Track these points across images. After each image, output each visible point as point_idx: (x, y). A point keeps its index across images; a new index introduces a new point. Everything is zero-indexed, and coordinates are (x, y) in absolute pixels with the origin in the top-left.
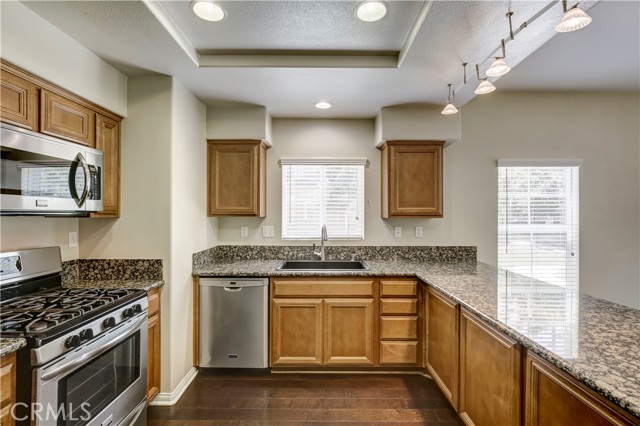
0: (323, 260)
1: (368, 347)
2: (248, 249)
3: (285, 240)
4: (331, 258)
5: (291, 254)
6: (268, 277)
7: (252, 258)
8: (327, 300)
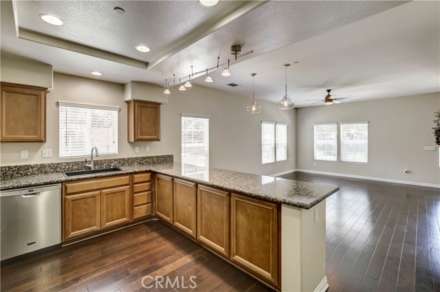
0: (93, 169)
1: (127, 212)
2: (27, 167)
3: (62, 159)
4: (97, 168)
5: (67, 167)
6: (62, 182)
7: (33, 174)
8: (102, 191)
